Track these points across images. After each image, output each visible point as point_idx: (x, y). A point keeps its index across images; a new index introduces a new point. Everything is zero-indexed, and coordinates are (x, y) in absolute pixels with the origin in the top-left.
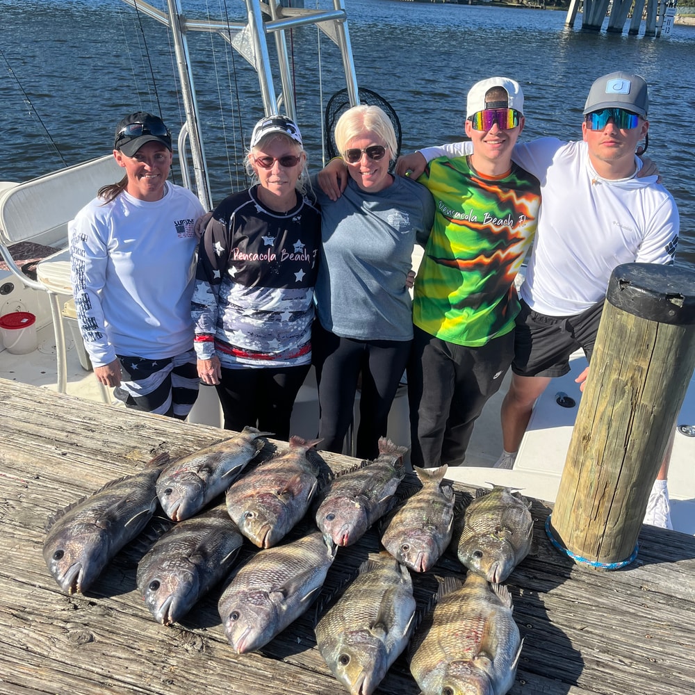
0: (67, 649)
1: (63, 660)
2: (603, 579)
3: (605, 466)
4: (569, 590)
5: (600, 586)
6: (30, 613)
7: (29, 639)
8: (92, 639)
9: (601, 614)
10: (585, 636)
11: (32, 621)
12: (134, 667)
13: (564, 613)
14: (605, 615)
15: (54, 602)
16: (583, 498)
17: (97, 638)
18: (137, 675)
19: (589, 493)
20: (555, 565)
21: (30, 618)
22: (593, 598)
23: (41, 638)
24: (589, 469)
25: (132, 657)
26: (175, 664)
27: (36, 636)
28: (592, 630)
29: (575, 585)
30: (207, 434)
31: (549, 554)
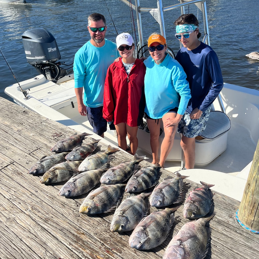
0: (73, 217)
1: (71, 220)
2: (252, 236)
3: (254, 196)
4: (236, 237)
5: (250, 239)
6: (66, 205)
7: (64, 212)
8: (79, 216)
9: (245, 248)
10: (235, 255)
11: (66, 207)
12: (88, 227)
13: (231, 245)
14: (247, 249)
15: (73, 203)
16: (247, 205)
17: (81, 216)
18: (88, 229)
19: (249, 204)
20: (235, 227)
21: (66, 206)
22: (245, 242)
23: (67, 212)
24: (249, 196)
25: (88, 224)
26: (99, 229)
27: (66, 212)
28: (239, 253)
29: (240, 236)
30: (129, 158)
31: (234, 222)
